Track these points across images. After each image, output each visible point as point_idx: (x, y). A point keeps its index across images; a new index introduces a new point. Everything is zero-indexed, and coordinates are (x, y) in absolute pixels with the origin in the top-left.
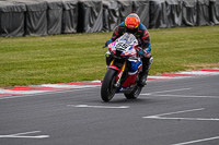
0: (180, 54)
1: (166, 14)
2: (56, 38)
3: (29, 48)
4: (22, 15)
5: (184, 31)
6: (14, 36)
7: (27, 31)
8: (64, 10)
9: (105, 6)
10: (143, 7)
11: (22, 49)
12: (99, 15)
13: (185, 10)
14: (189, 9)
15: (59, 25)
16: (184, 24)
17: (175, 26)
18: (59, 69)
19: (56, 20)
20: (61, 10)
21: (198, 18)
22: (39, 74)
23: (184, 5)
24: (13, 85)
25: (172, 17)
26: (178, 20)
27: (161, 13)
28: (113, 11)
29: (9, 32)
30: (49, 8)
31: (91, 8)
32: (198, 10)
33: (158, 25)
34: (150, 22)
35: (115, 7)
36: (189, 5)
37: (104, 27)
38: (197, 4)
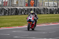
1: (20, 11)
5: (24, 16)
9: (5, 9)
10: (14, 10)
12: (3, 11)
13: (25, 11)
14: (26, 10)
16: (24, 14)
17: (22, 14)
21: (28, 13)
23: (24, 9)
25: (21, 12)
26: (23, 13)
27: (19, 11)
28: (7, 10)
31: (1, 10)
32: (28, 11)
33: (18, 14)
34: (16, 13)
35: (7, 9)
36: (26, 9)
37: (4, 14)
38: (28, 9)
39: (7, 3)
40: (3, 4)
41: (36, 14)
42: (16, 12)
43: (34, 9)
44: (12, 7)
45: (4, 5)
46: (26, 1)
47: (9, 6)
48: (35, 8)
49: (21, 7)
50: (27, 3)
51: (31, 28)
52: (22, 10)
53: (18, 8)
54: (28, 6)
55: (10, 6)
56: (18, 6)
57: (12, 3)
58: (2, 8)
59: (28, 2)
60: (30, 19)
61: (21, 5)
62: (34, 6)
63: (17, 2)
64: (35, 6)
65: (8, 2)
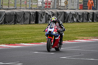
0: (75, 33)
1: (71, 17)
2: (27, 25)
3: (16, 29)
4: (14, 16)
5: (77, 24)
6: (11, 24)
7: (15, 22)
8: (30, 14)
9: (47, 14)
10: (61, 14)
11: (13, 29)
12: (44, 17)
13: (78, 16)
14: (79, 16)
15: (28, 20)
16: (77, 21)
17: (74, 22)
18: (28, 38)
19: (27, 18)
20: (29, 14)
21: (83, 19)
22: (20, 39)
23: (78, 14)
24: (9, 43)
25: (73, 18)
26: (75, 20)
27: (69, 17)
28: (50, 16)
29: (9, 22)
30: (24, 14)
31: (41, 14)
32: (83, 16)
33: (67, 22)
34: (64, 20)
35: (50, 14)
36: (79, 14)
37: (46, 21)
38: (83, 14)
39: (50, 4)
40: (45, 5)
41: (61, 23)
42: (65, 17)
43: (93, 13)
44: (58, 11)
45: (46, 7)
46: (80, 1)
47: (53, 9)
48: (95, 11)
49: (72, 11)
50: (82, 4)
51: (53, 47)
52: (74, 15)
53: (68, 11)
54: (84, 9)
55: (55, 8)
56: (68, 9)
57: (58, 4)
58: (43, 11)
59: (84, 2)
60: (50, 32)
61: (72, 7)
62: (93, 9)
63: (66, 3)
64: (95, 9)
65: (52, 2)
